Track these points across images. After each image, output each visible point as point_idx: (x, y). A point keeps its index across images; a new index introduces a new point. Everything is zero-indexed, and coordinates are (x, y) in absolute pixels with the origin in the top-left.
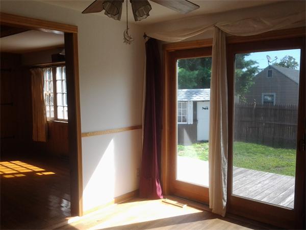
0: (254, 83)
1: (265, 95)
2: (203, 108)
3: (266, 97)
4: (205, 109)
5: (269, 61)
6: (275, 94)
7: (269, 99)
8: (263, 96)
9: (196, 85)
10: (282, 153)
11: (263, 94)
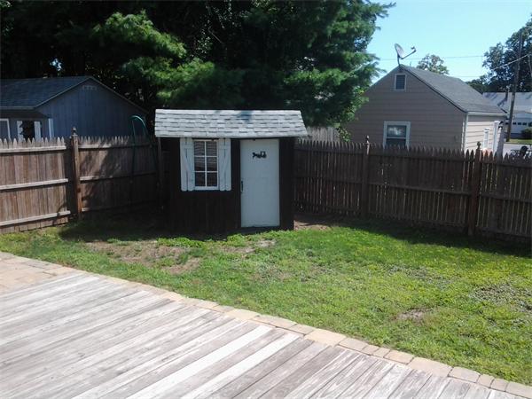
0: (368, 100)
1: (389, 126)
2: (255, 155)
3: (391, 129)
4: (259, 156)
5: (399, 56)
6: (408, 125)
7: (397, 132)
8: (385, 127)
9: (242, 100)
10: (422, 257)
11: (386, 123)
